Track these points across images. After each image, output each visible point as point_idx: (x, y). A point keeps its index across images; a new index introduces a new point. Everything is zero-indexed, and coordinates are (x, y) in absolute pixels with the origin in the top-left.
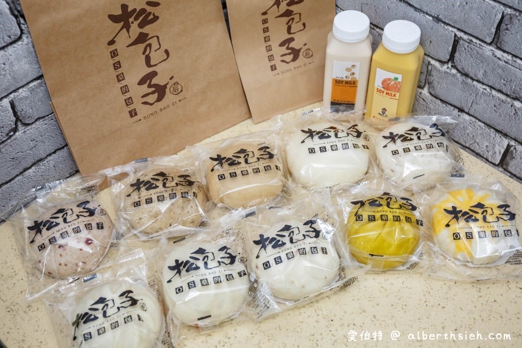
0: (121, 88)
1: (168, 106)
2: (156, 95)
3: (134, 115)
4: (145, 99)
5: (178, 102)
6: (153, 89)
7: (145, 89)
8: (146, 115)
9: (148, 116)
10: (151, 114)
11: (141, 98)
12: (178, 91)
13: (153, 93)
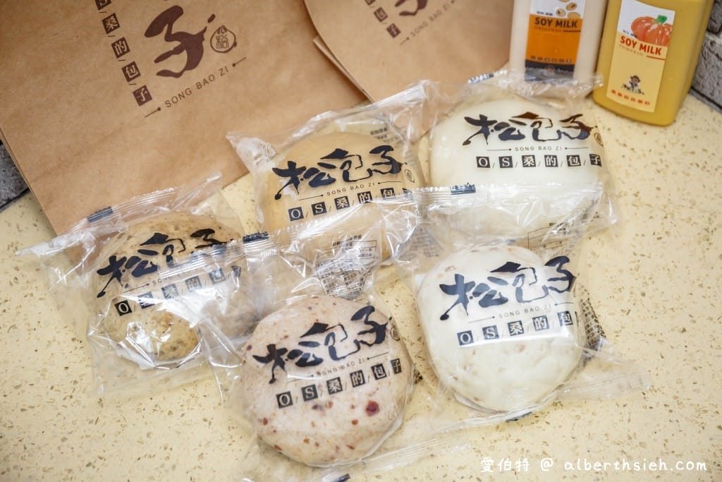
0: (113, 45)
1: (212, 78)
2: (184, 55)
3: (144, 99)
4: (163, 65)
5: (230, 68)
6: (176, 44)
7: (160, 44)
8: (169, 99)
9: (175, 100)
10: (179, 95)
11: (153, 63)
12: (228, 45)
13: (177, 51)
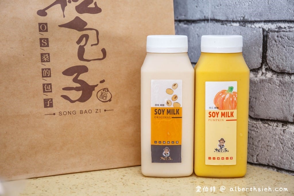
0: (43, 70)
1: (90, 111)
2: (80, 93)
3: (48, 105)
4: (66, 93)
5: (102, 111)
6: (78, 85)
7: (69, 81)
8: (62, 111)
9: (65, 113)
10: (68, 112)
11: (62, 89)
12: (106, 99)
13: (77, 89)
